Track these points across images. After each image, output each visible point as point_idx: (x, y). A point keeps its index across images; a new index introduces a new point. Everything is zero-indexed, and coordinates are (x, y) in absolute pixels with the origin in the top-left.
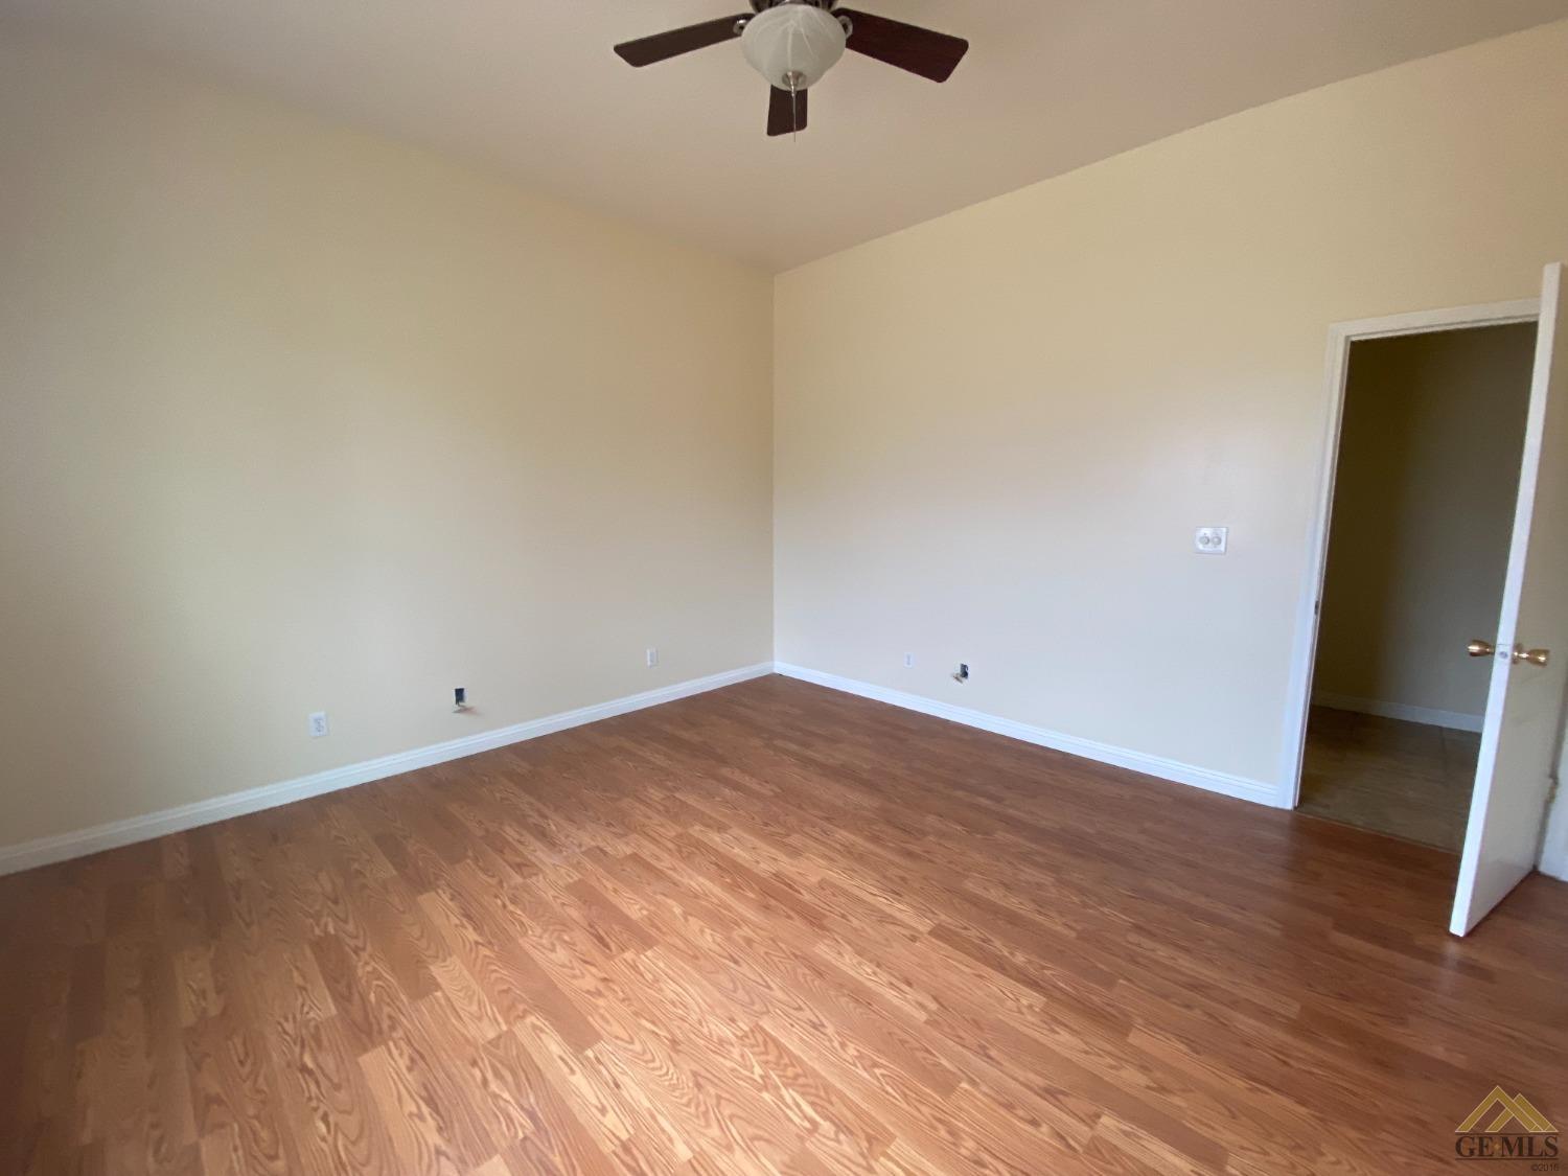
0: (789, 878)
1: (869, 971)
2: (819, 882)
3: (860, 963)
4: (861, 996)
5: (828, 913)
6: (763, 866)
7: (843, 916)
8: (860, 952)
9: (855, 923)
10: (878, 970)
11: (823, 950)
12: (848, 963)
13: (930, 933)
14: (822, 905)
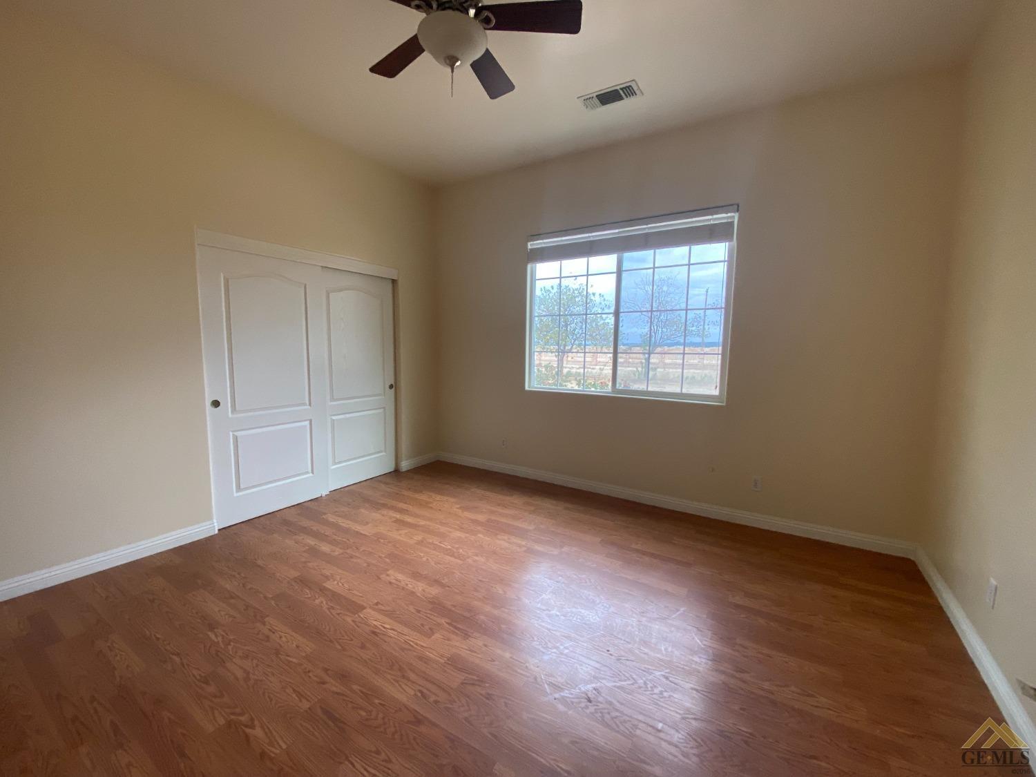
0: (457, 634)
1: (409, 585)
2: (433, 633)
3: (414, 588)
4: (416, 576)
5: (429, 612)
6: (480, 643)
7: (419, 611)
8: (413, 593)
9: (411, 609)
10: (405, 586)
11: (434, 591)
12: (419, 587)
13: (365, 608)
14: (432, 617)
